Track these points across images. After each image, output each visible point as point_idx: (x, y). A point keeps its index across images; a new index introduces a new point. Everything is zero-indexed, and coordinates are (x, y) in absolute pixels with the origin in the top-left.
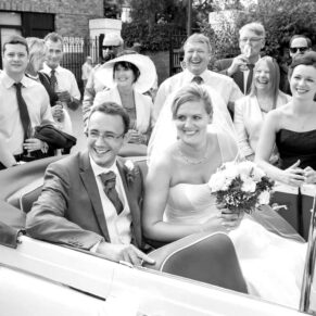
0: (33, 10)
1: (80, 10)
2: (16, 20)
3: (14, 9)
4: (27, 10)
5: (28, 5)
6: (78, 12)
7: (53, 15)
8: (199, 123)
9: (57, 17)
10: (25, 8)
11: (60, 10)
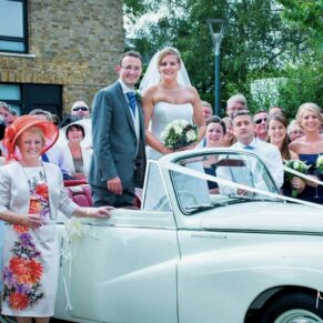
0: (35, 81)
1: (95, 80)
2: (14, 94)
3: (13, 80)
4: (28, 81)
5: (29, 75)
6: (92, 82)
7: (61, 86)
8: (174, 67)
9: (65, 89)
10: (26, 79)
11: (69, 80)
